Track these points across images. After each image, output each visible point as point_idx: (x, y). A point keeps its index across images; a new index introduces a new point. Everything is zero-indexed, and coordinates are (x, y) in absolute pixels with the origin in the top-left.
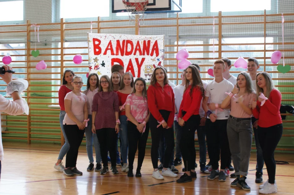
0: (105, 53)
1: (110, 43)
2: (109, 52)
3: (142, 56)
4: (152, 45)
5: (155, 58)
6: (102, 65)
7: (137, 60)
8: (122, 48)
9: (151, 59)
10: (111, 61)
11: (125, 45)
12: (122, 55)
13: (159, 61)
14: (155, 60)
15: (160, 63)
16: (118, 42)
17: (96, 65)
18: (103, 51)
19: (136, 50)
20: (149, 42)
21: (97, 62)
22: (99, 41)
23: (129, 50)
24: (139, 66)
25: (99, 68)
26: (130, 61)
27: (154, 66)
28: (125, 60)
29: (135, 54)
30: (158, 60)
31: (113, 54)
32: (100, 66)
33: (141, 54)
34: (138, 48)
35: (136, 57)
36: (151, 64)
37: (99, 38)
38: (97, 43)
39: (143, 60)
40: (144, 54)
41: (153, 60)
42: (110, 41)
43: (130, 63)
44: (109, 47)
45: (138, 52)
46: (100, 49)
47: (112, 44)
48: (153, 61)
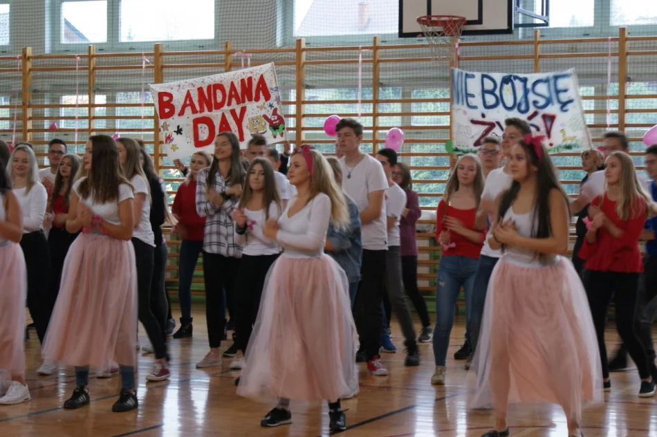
0: (181, 113)
1: (188, 96)
2: (188, 110)
3: (242, 105)
4: (255, 84)
5: (264, 104)
6: (175, 133)
7: (233, 112)
8: (208, 98)
9: (258, 107)
10: (192, 123)
11: (212, 92)
12: (210, 110)
13: (273, 109)
14: (265, 108)
15: (276, 110)
16: (200, 90)
17: (168, 135)
18: (178, 110)
19: (231, 97)
20: (250, 79)
21: (168, 130)
22: (170, 96)
23: (219, 99)
24: (239, 122)
25: (172, 140)
26: (223, 116)
27: (265, 117)
28: (216, 116)
29: (229, 104)
30: (271, 106)
31: (194, 111)
32: (174, 135)
33: (238, 103)
34: (233, 93)
35: (231, 108)
36: (259, 114)
37: (169, 91)
38: (166, 99)
39: (243, 110)
40: (244, 102)
41: (261, 108)
42: (188, 91)
43: (224, 120)
44: (188, 102)
45: (234, 101)
46: (172, 108)
47: (192, 96)
48: (261, 110)
